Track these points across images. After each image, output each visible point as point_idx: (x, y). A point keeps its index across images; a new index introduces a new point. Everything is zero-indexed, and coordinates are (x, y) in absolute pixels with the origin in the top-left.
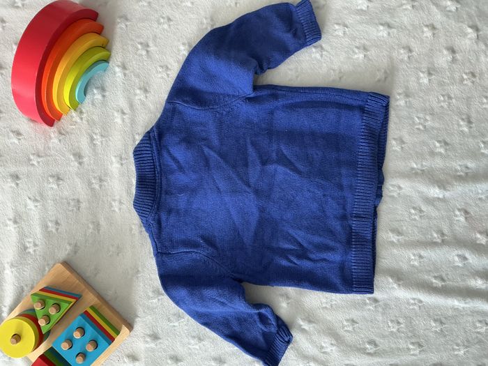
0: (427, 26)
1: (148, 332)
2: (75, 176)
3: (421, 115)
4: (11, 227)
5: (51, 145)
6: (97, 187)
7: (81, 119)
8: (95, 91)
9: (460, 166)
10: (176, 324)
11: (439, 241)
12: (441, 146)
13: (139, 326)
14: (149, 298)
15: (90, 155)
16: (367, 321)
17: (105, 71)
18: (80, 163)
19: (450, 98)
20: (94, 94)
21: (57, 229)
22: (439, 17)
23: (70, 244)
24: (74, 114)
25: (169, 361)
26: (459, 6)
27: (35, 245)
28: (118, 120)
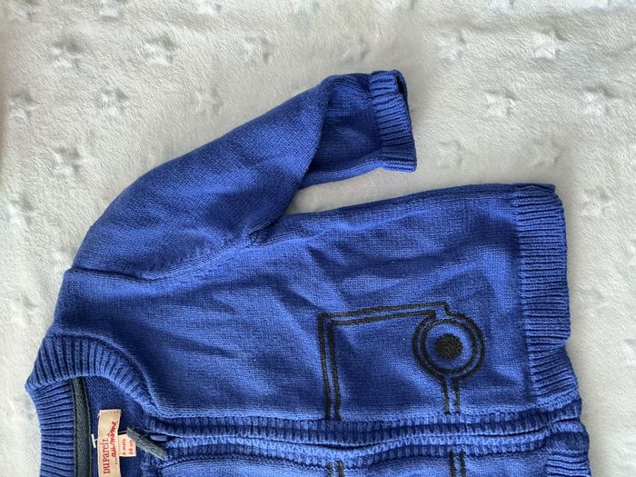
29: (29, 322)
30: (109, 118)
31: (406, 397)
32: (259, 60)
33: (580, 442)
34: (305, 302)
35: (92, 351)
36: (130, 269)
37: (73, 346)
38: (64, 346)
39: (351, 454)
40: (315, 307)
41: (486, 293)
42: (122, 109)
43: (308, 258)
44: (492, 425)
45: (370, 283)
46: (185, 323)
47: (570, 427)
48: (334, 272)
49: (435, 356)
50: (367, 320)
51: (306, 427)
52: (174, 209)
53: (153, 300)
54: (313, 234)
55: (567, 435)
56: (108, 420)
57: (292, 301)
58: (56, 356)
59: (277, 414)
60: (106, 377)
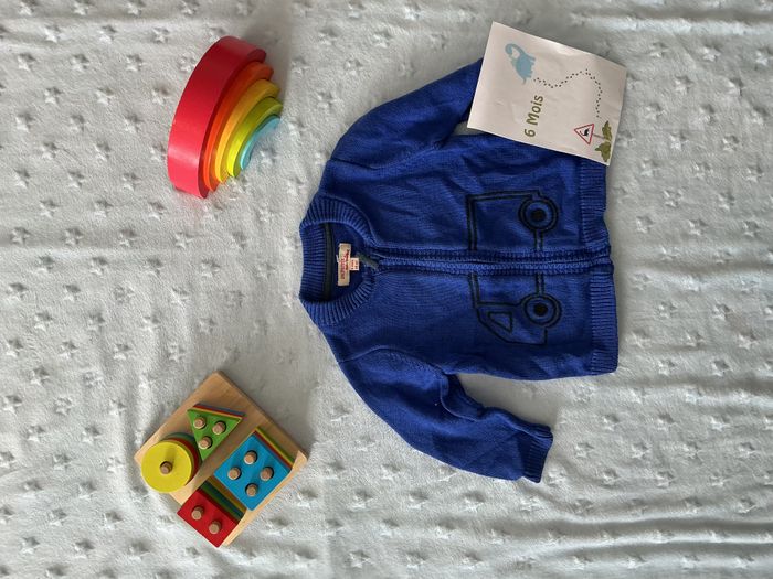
0: (679, 78)
1: (329, 460)
2: (236, 263)
3: (672, 189)
4: (150, 328)
5: (204, 223)
6: (264, 276)
7: (244, 189)
8: (263, 154)
9: (720, 252)
10: (365, 449)
11: (693, 344)
12: (696, 228)
13: (316, 454)
14: (330, 417)
15: (255, 235)
16: (604, 445)
17: (275, 128)
18: (243, 246)
19: (707, 168)
20: (262, 158)
21: (211, 330)
22: (694, 67)
23: (228, 349)
25: (356, 498)
26: (718, 55)
27: (181, 351)
28: (293, 192)
29: (299, 193)
30: (351, 77)
31: (514, 241)
32: (439, 47)
33: (609, 269)
34: (459, 187)
35: (340, 207)
36: (363, 162)
37: (330, 203)
38: (325, 202)
39: (483, 267)
40: (463, 190)
41: (561, 186)
42: (358, 72)
43: (462, 162)
44: (561, 257)
45: (497, 177)
46: (392, 196)
47: (604, 261)
48: (476, 170)
49: (531, 220)
50: (494, 198)
51: (458, 254)
52: (390, 128)
53: (373, 182)
54: (467, 146)
55: (602, 265)
56: (344, 249)
57: (452, 186)
58: (320, 207)
59: (442, 248)
60: (347, 222)
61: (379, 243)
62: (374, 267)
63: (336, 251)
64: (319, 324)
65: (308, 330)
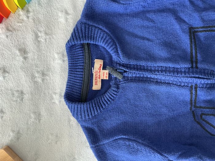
2: (20, 70)
6: (39, 80)
7: (28, 17)
15: (34, 51)
18: (25, 58)
23: (13, 131)
24: (21, 12)
28: (62, 20)
29: (67, 21)
34: (184, 21)
35: (96, 32)
37: (89, 28)
38: (85, 27)
39: (203, 81)
40: (188, 24)
48: (198, 9)
50: (210, 31)
51: (183, 71)
53: (121, 15)
56: (98, 63)
57: (180, 20)
58: (82, 31)
59: (171, 65)
60: (101, 44)
61: (123, 60)
62: (120, 77)
63: (92, 65)
64: (77, 119)
65: (69, 121)
